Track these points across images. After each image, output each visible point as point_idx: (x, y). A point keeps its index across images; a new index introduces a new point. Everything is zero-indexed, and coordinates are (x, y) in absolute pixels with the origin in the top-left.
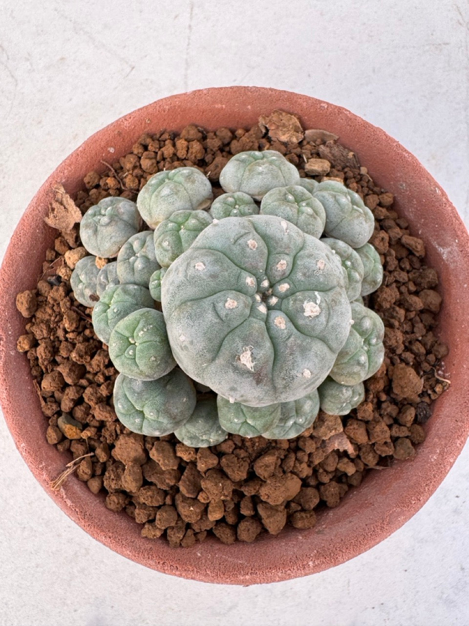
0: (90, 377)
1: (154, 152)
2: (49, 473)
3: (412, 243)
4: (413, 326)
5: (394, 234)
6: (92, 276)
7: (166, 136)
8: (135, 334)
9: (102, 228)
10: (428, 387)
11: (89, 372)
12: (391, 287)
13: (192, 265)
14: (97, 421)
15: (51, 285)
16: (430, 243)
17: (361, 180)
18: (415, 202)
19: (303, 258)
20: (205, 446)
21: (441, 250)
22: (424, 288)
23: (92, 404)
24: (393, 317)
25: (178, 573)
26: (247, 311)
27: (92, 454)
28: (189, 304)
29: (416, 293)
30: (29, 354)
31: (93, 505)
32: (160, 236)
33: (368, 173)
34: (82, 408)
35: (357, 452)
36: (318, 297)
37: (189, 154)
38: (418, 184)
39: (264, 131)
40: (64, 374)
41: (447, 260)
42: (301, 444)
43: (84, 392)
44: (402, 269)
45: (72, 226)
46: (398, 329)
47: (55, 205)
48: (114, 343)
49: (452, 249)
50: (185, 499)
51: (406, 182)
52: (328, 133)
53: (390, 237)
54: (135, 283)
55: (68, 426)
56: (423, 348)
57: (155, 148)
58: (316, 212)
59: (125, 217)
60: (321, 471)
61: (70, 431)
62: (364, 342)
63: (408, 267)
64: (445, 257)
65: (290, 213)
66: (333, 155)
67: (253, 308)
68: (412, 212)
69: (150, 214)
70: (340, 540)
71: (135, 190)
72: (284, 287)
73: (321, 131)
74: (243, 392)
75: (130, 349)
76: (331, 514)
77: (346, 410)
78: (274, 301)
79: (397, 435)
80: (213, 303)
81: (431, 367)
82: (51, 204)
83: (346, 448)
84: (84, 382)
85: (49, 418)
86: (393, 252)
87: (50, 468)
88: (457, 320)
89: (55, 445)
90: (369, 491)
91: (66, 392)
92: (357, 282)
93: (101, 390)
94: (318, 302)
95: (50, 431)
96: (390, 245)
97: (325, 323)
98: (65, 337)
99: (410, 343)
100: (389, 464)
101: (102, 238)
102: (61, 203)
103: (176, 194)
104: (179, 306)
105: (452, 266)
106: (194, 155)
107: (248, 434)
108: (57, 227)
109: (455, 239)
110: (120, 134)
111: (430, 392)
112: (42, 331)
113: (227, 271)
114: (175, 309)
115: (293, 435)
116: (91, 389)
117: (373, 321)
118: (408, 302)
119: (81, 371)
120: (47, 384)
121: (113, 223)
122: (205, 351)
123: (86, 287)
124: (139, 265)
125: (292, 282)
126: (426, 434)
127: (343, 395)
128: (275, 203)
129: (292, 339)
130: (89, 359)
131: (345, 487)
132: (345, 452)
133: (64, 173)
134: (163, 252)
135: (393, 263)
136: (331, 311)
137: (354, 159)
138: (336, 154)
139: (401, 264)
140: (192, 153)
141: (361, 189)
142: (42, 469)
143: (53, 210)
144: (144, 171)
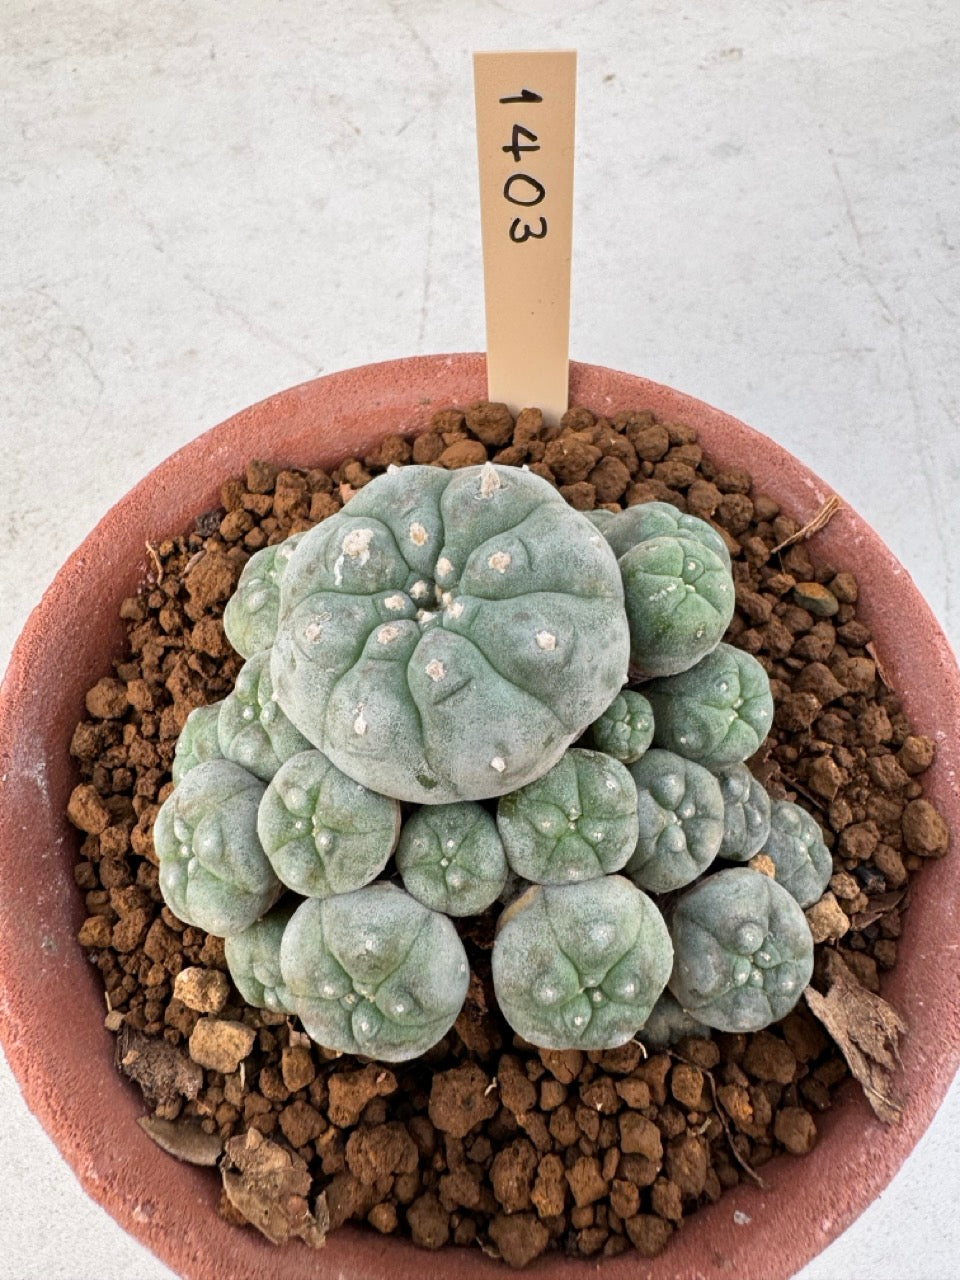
1: (625, 1179)
2: (847, 528)
3: (91, 806)
4: (162, 659)
5: (118, 839)
6: (782, 845)
7: (587, 1240)
9: (757, 919)
10: (182, 557)
11: (785, 681)
13: (560, 651)
15: (873, 865)
16: (53, 808)
17: (131, 995)
18: (40, 898)
21: (41, 783)
22: (109, 720)
23: (777, 624)
24: (193, 675)
27: (774, 550)
28: (577, 588)
29: (129, 715)
30: (908, 730)
31: (766, 478)
33: (108, 1010)
34: (795, 624)
36: (337, 571)
37: (532, 1162)
39: (321, 1198)
40: (831, 678)
41: (40, 756)
43: (793, 646)
44: (132, 769)
45: (833, 993)
46: (193, 652)
49: (22, 769)
50: (623, 458)
51: (37, 948)
52: (160, 1141)
53: (130, 832)
54: (681, 750)
55: (819, 598)
56: (162, 619)
57: (620, 1191)
58: (278, 799)
59: (704, 937)
61: (816, 592)
63: (118, 774)
64: (42, 765)
65: (336, 789)
66: (172, 1066)
67: (461, 564)
68: (55, 886)
71: (681, 1062)
73: (173, 1151)
75: (694, 571)
78: (419, 589)
79: (263, 498)
80: (532, 570)
82: (895, 1060)
84: (793, 662)
85: (855, 618)
86: (136, 803)
87: (846, 535)
88: (81, 646)
89: (839, 571)
91: (826, 652)
93: (761, 642)
94: (341, 559)
95: (850, 591)
96: (135, 817)
101: (759, 895)
102: (868, 1059)
103: (577, 922)
104: (596, 597)
105: (39, 741)
106: (520, 1160)
108: (871, 997)
109: (5, 784)
110: (718, 1261)
111: (183, 549)
112: (885, 768)
113: (495, 626)
114: (603, 597)
116: (779, 645)
118: (153, 696)
119: (800, 682)
120: (864, 666)
121: (731, 924)
123: (796, 827)
124: (674, 787)
125: (378, 605)
126: (217, 493)
130: (786, 699)
131: (368, 460)
133: (868, 1153)
136: (323, 549)
137: (125, 1047)
138: (164, 1066)
139: (130, 780)
140: (524, 1168)
141: (145, 964)
142: (859, 534)
143: (888, 1047)
144: (657, 1122)
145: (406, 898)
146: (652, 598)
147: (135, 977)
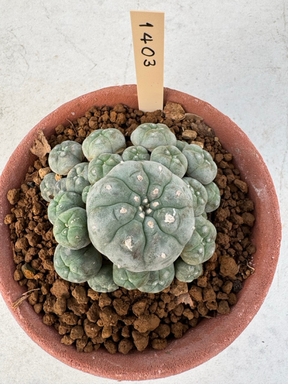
0: (44, 243)
1: (97, 117)
2: (12, 298)
3: (240, 184)
4: (237, 234)
5: (230, 178)
6: (52, 184)
7: (105, 109)
8: (69, 222)
9: (61, 158)
10: (242, 271)
11: (44, 240)
12: (225, 209)
13: (105, 186)
14: (44, 269)
15: (29, 187)
16: (251, 185)
17: (214, 144)
18: (244, 161)
19: (169, 188)
20: (104, 292)
21: (257, 190)
22: (245, 212)
23: (42, 259)
24: (225, 227)
25: (79, 368)
26: (133, 216)
27: (39, 289)
28: (100, 208)
29: (240, 214)
30: (10, 226)
31: (36, 320)
32: (91, 167)
33: (219, 141)
34: (37, 261)
35: (196, 306)
36: (175, 211)
37: (117, 121)
38: (246, 150)
40: (29, 240)
42: (162, 297)
43: (39, 251)
44: (234, 199)
45: (45, 154)
46: (227, 234)
47: (37, 142)
48: (57, 225)
49: (263, 191)
50: (89, 323)
51: (240, 149)
52: (198, 116)
53: (227, 180)
54: (75, 192)
55: (27, 271)
56: (241, 247)
57: (98, 115)
58: (181, 162)
59: (75, 153)
60: (173, 315)
61: (28, 274)
62: (203, 240)
63: (237, 198)
64: (259, 194)
65: (166, 161)
66: (199, 129)
67: (136, 214)
68: (242, 166)
69: (88, 153)
70: (179, 359)
71: (83, 138)
72: (156, 204)
73: (194, 114)
74: (125, 263)
75: (65, 230)
76: (176, 342)
77: (190, 279)
78: (149, 211)
79: (220, 298)
80: (113, 209)
81: (245, 259)
82: (35, 141)
83: (189, 303)
84: (40, 246)
85: (17, 265)
86: (229, 188)
87: (13, 294)
88: (262, 233)
89: (18, 281)
90: (200, 331)
91: (29, 250)
92: (202, 204)
93: (49, 252)
94: (174, 215)
95: (16, 273)
96: (227, 184)
97: (177, 227)
98: (32, 218)
99: (234, 243)
100: (214, 315)
101: (60, 164)
102: (41, 141)
103: (104, 144)
104: (95, 209)
105: (262, 200)
107: (128, 287)
108: (37, 154)
109: (265, 185)
110: (79, 105)
111: (242, 274)
112: (20, 213)
113: (124, 191)
114: (93, 210)
115: (156, 291)
116: (43, 250)
117: (210, 228)
118: (234, 218)
119: (39, 239)
120: (18, 245)
121: (67, 156)
122: (106, 236)
123: (48, 191)
124: (78, 182)
125: (160, 202)
126: (238, 299)
127: (188, 270)
128: (158, 155)
129: (156, 235)
130: (44, 232)
132: (188, 305)
133: (44, 124)
134: (92, 176)
135: (228, 194)
136: (181, 221)
137: (211, 132)
138: (201, 129)
139: (233, 196)
140: (118, 120)
141: (213, 150)
142: (8, 295)
143: (36, 144)
144: (90, 128)
145: (146, 147)
146: (78, 218)
147: (215, 148)
